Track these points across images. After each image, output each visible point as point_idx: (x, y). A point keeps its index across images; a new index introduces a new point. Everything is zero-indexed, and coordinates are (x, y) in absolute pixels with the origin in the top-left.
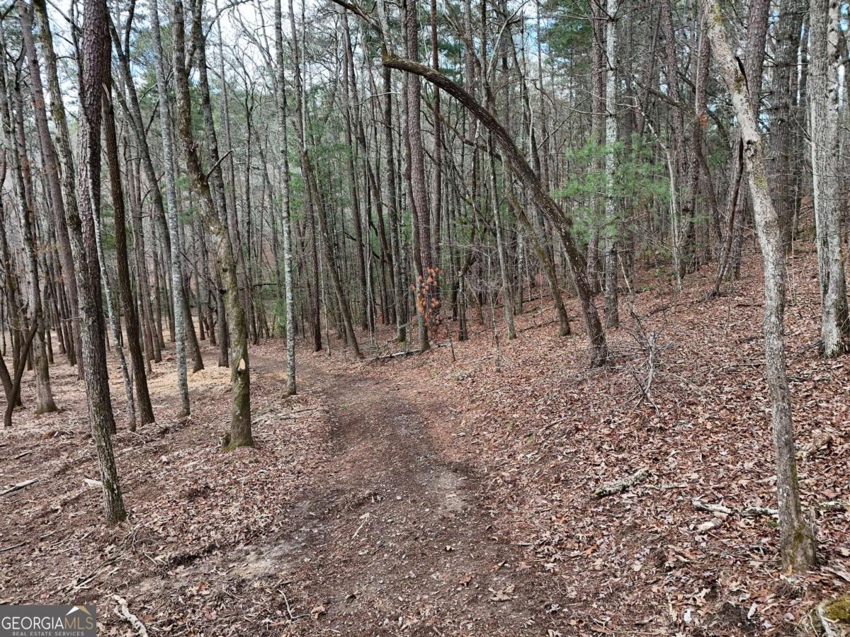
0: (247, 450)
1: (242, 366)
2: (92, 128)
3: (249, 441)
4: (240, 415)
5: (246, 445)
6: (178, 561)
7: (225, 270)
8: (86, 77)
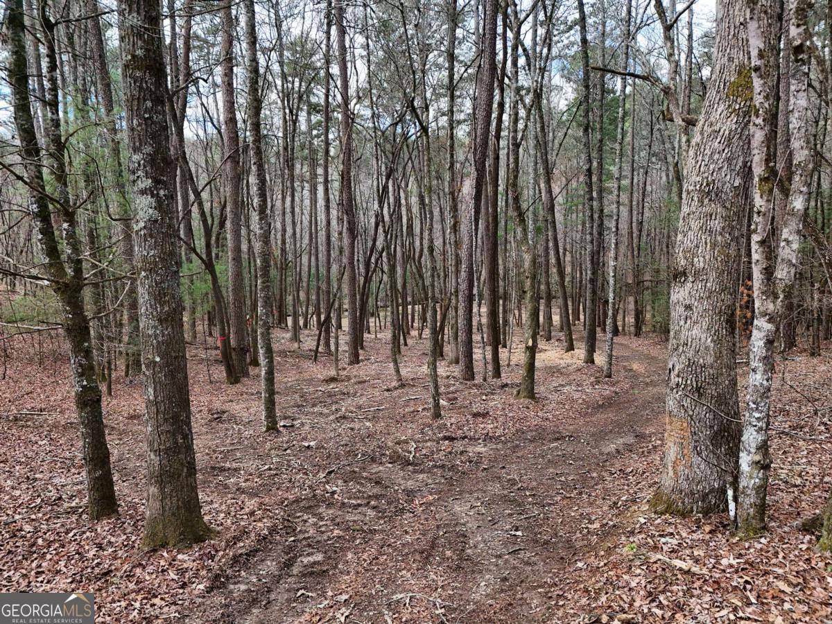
0: (527, 401)
1: (530, 343)
2: (478, 175)
3: (531, 395)
4: (527, 376)
5: (529, 397)
6: (446, 438)
7: (527, 277)
8: (478, 140)
